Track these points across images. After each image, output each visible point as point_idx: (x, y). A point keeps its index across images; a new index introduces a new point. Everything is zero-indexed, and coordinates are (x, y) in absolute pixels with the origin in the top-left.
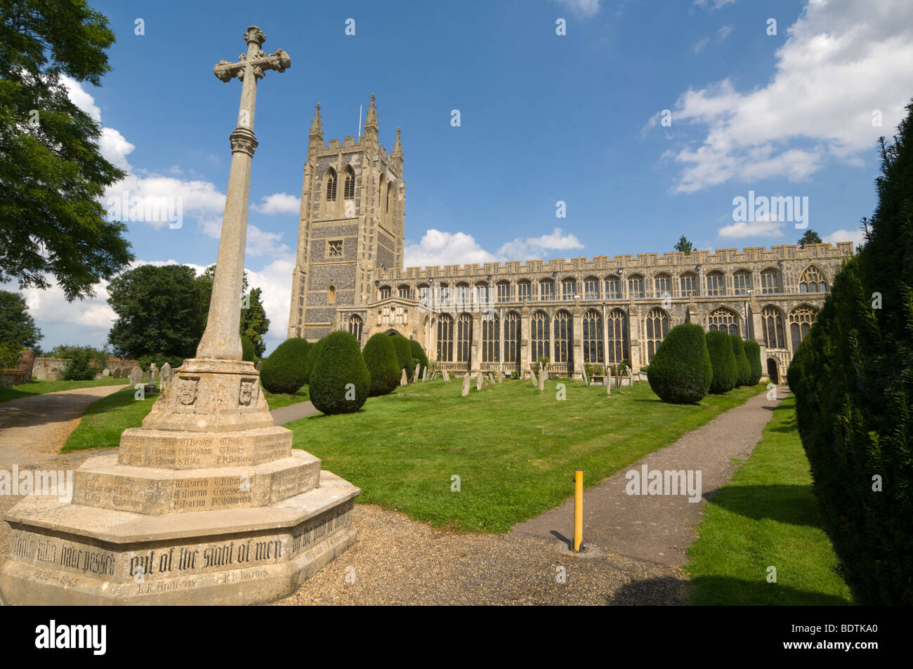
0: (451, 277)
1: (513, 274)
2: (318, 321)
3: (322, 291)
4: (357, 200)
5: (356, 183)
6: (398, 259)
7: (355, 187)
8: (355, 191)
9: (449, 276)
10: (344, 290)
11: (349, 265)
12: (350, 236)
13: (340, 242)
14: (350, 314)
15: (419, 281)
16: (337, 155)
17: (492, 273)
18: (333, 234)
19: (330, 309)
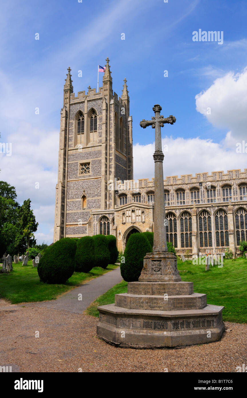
0: (171, 185)
1: (218, 181)
2: (75, 222)
3: (77, 200)
4: (99, 133)
5: (98, 120)
6: (129, 173)
7: (98, 123)
8: (98, 126)
9: (170, 184)
10: (93, 198)
11: (96, 180)
12: (96, 159)
13: (89, 164)
14: (100, 216)
15: (147, 189)
16: (83, 102)
17: (201, 181)
18: (83, 157)
19: (83, 212)
